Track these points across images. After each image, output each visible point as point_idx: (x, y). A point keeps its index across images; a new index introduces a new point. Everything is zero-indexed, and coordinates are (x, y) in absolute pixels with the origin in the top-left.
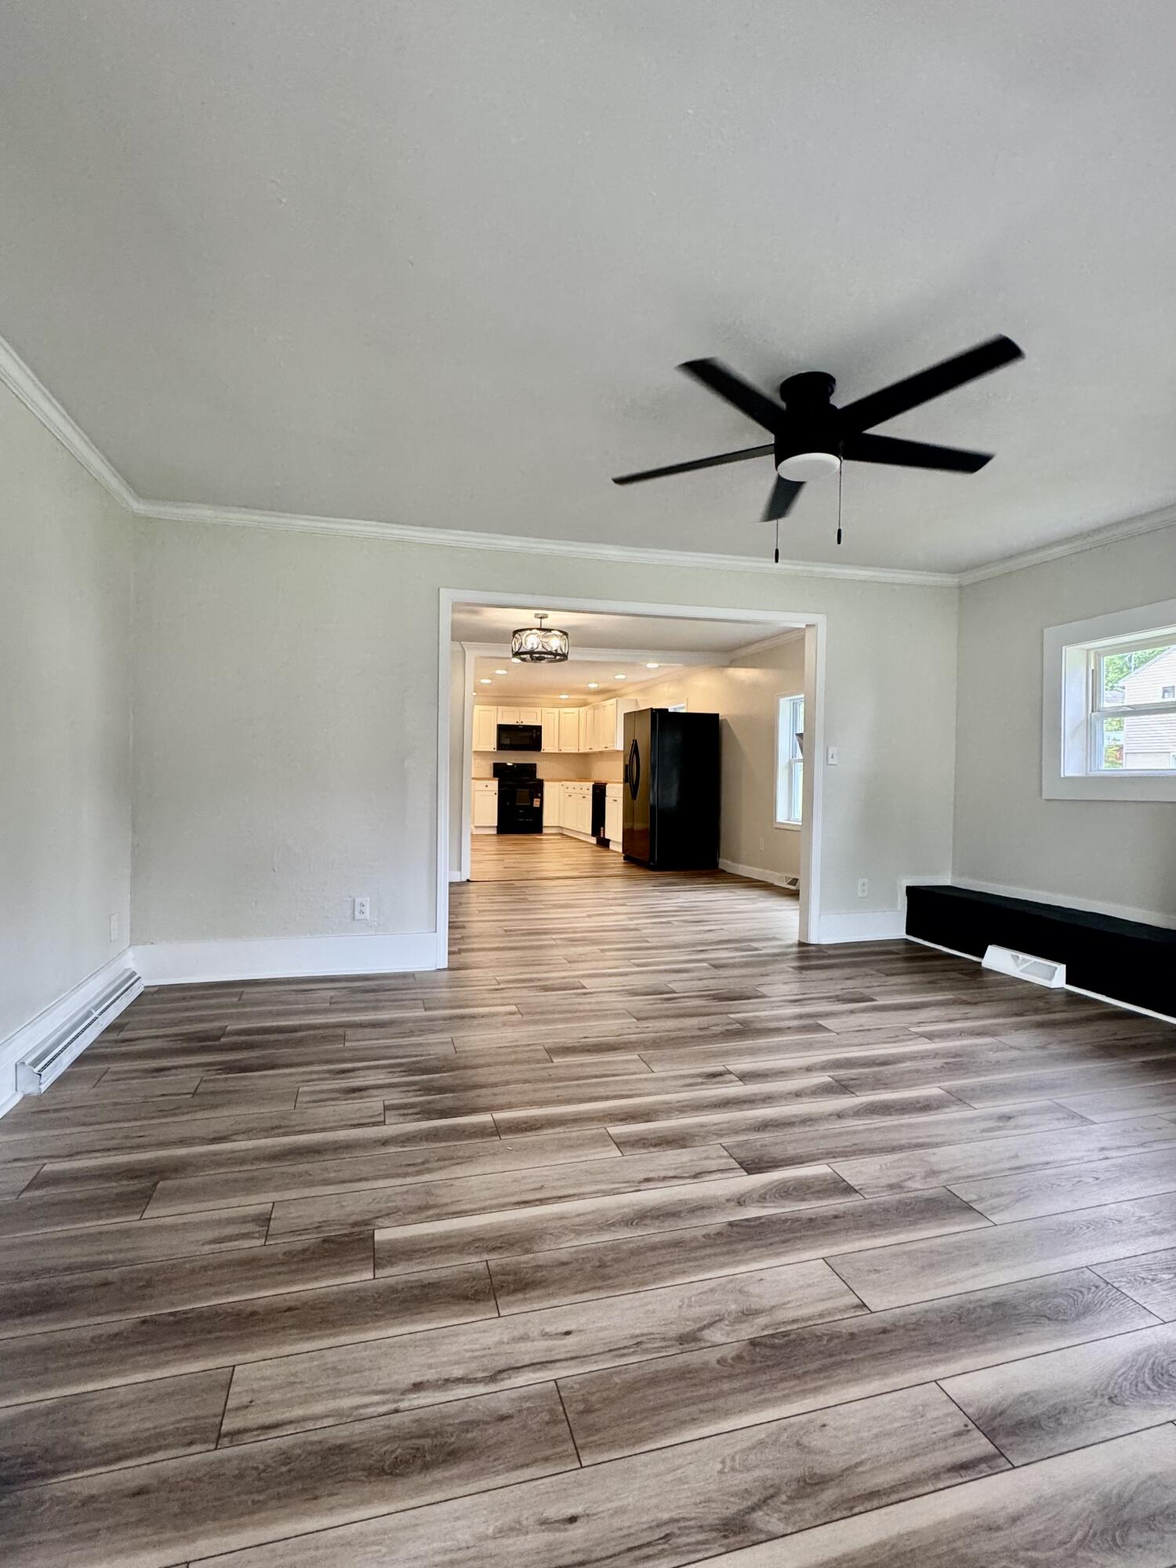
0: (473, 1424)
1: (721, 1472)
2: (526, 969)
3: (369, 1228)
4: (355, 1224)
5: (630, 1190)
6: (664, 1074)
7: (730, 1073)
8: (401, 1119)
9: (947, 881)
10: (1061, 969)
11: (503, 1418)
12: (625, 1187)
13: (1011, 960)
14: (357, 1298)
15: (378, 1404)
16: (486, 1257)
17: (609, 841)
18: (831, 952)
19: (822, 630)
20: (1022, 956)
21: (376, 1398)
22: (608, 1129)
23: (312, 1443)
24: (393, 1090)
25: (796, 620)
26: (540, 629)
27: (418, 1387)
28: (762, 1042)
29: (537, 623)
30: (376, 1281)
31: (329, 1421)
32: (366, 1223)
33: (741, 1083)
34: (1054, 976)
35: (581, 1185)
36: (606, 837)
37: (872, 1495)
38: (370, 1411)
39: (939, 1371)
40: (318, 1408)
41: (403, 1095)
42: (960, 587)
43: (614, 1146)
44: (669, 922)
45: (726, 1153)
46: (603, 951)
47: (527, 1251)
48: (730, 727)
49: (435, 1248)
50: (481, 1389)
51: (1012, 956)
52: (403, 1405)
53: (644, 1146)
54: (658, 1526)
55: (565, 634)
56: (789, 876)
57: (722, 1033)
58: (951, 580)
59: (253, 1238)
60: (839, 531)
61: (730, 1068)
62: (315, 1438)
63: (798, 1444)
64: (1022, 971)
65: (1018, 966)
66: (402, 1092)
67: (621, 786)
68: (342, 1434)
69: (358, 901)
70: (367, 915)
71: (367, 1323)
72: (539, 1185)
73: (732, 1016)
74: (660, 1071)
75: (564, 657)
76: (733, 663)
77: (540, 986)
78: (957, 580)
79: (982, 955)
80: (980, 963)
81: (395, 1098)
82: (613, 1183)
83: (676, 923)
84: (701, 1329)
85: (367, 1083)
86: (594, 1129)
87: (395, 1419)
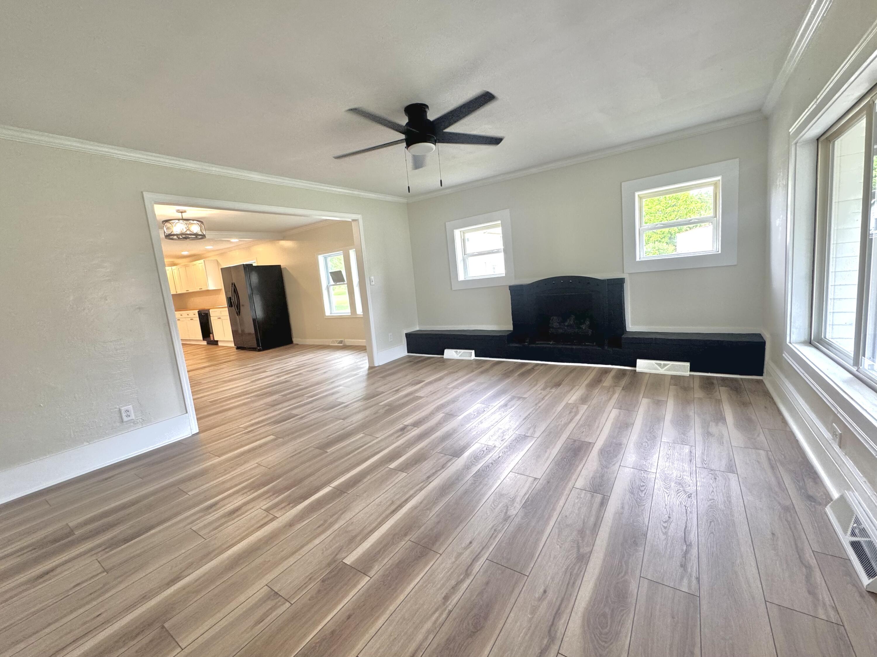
0: (481, 593)
1: (560, 547)
2: (252, 417)
3: (338, 562)
4: (329, 565)
5: (427, 484)
6: (383, 437)
7: (408, 426)
8: (283, 511)
9: (417, 328)
10: (473, 352)
11: (487, 583)
12: (424, 484)
13: (454, 353)
14: (375, 590)
15: (440, 616)
16: (407, 538)
17: (217, 341)
18: (388, 367)
19: (361, 222)
20: (458, 351)
21: (437, 615)
22: (389, 467)
23: (436, 649)
24: (260, 500)
25: (348, 217)
26: (183, 219)
27: (446, 598)
28: (406, 409)
29: (179, 215)
30: (372, 579)
31: (431, 637)
32: (334, 561)
33: (416, 428)
34: (470, 355)
35: (406, 493)
36: (215, 339)
37: (595, 525)
38: (441, 620)
39: (570, 485)
40: (420, 637)
41: (268, 500)
42: (407, 204)
43: (400, 472)
44: (300, 374)
45: (442, 455)
46: (283, 396)
47: (420, 527)
48: (288, 271)
49: (380, 550)
50: (468, 582)
51: (455, 352)
52: (450, 607)
53: (412, 466)
54: (565, 573)
55: (202, 222)
56: (337, 340)
57: (385, 413)
58: (404, 200)
59: (279, 607)
60: (441, 181)
61: (405, 423)
62: (435, 646)
63: (567, 525)
64: (459, 356)
65: (458, 355)
66: (267, 498)
67: (227, 309)
68: (442, 637)
69: (123, 409)
70: (133, 417)
71: (393, 595)
72: (391, 502)
73: (381, 404)
74: (380, 436)
75: (203, 236)
76: (284, 238)
77: (272, 422)
78: (406, 201)
79: (443, 354)
80: (443, 357)
81: (265, 504)
82: (418, 485)
83: (304, 373)
84: (506, 513)
85: (237, 505)
86: (382, 471)
87: (454, 615)
